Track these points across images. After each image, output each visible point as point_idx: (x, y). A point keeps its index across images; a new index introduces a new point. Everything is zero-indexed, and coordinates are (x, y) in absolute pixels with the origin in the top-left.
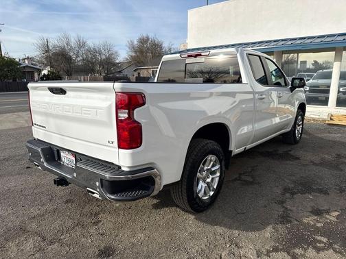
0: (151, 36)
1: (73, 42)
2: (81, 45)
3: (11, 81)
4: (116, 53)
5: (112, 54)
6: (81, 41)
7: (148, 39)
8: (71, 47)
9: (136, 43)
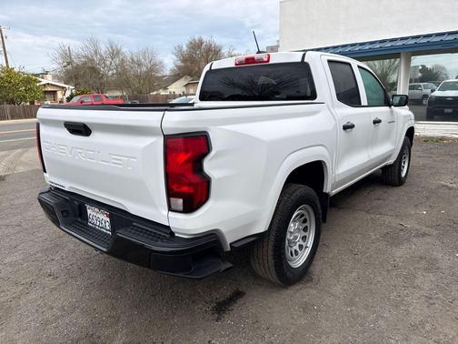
0: (206, 39)
1: (103, 49)
2: (115, 53)
3: (28, 104)
4: (161, 63)
5: (156, 65)
6: (114, 47)
7: (201, 42)
8: (101, 56)
9: (185, 48)
